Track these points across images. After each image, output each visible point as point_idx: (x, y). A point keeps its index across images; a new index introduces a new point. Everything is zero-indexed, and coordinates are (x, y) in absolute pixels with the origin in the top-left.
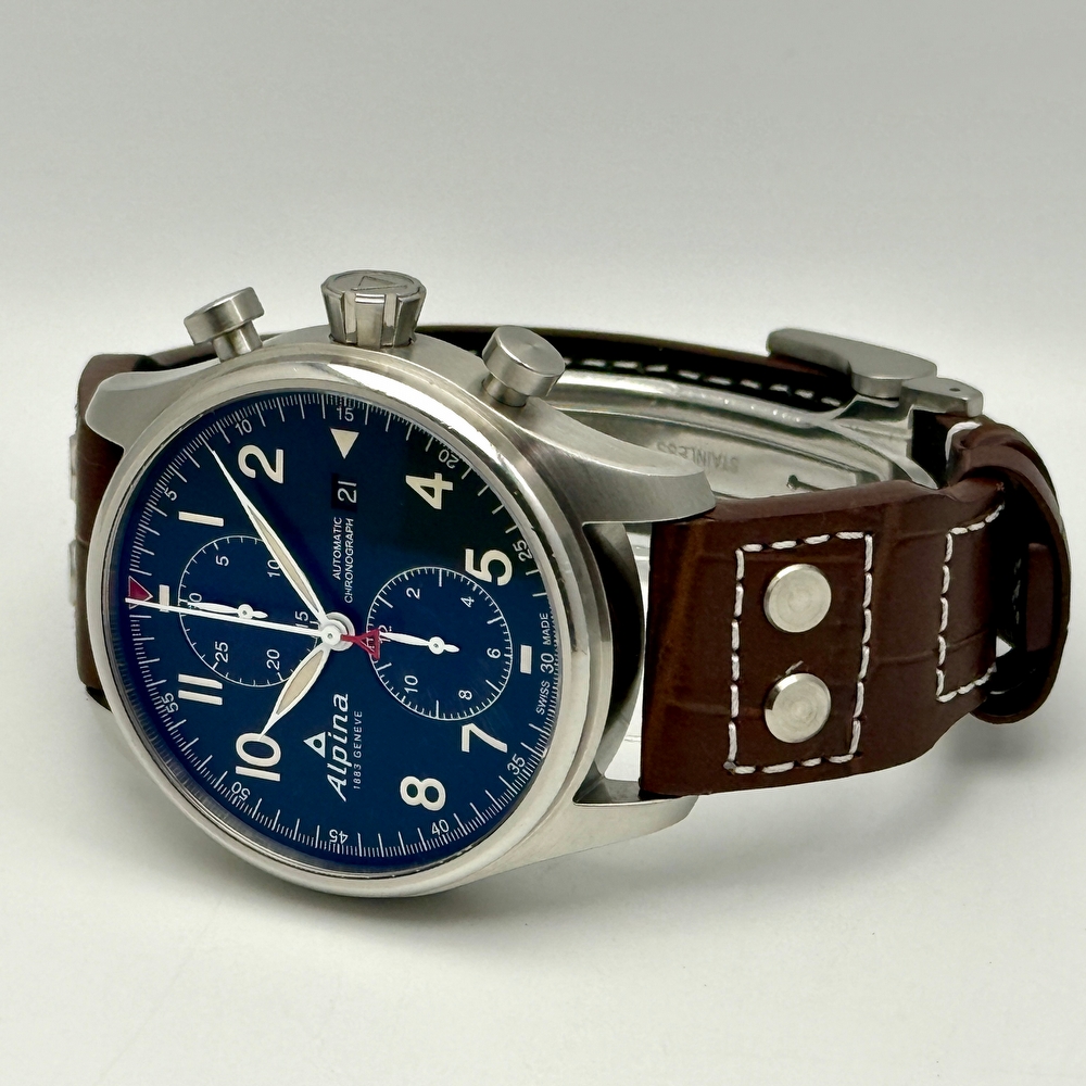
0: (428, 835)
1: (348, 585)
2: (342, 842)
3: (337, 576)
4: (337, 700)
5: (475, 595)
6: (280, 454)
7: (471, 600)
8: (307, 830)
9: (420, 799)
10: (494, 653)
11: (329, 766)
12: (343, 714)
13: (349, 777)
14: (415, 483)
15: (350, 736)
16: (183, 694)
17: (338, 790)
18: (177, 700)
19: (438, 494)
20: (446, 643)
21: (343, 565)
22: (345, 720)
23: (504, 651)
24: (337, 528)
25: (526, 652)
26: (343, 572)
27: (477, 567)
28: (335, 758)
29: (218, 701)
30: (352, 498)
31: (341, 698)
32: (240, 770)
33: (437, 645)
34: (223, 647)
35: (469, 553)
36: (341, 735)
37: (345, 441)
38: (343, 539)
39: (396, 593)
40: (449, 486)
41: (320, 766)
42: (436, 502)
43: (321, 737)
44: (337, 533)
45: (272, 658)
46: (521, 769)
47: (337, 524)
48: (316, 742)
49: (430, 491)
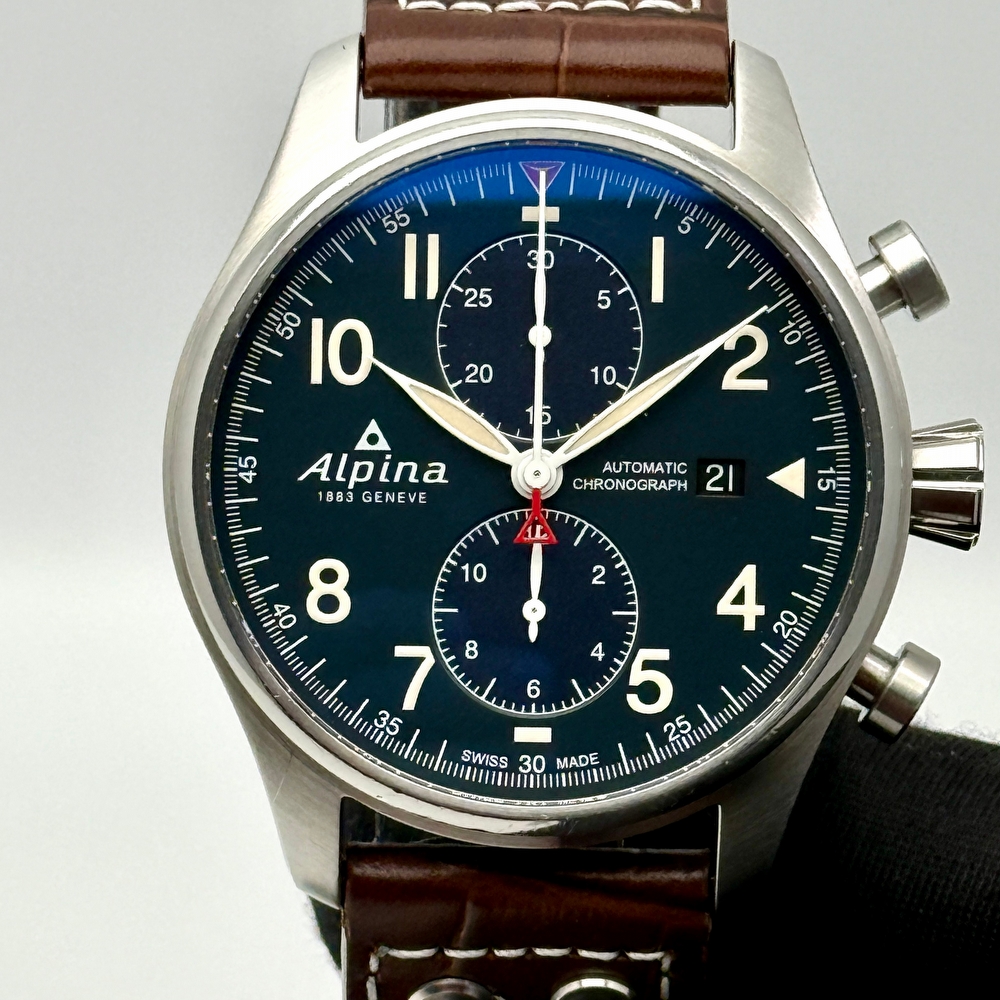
0: (271, 599)
1: (596, 484)
2: (241, 475)
3: (608, 467)
4: (437, 468)
5: (608, 662)
6: (761, 385)
7: (600, 656)
8: (249, 424)
9: (319, 589)
10: (533, 688)
11: (345, 457)
12: (419, 475)
13: (334, 486)
14: (748, 577)
15: (391, 487)
16: (411, 240)
17: (313, 469)
18: (402, 232)
19: (736, 610)
20: (539, 623)
21: (622, 476)
22: (412, 479)
23: (539, 702)
24: (672, 467)
25: (544, 735)
26: (614, 476)
27: (648, 665)
28: (357, 465)
29: (410, 292)
30: (713, 485)
31: (442, 472)
32: (317, 324)
33: (534, 611)
34: (485, 301)
35: (663, 654)
36: (391, 474)
37: (791, 478)
38: (659, 476)
39: (594, 551)
40: (750, 625)
41: (343, 443)
42: (725, 607)
43: (383, 445)
44: (665, 467)
45: (480, 373)
46: (384, 729)
47: (678, 468)
48: (373, 437)
49: (740, 599)
